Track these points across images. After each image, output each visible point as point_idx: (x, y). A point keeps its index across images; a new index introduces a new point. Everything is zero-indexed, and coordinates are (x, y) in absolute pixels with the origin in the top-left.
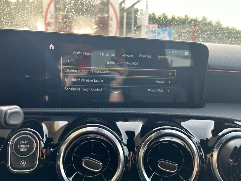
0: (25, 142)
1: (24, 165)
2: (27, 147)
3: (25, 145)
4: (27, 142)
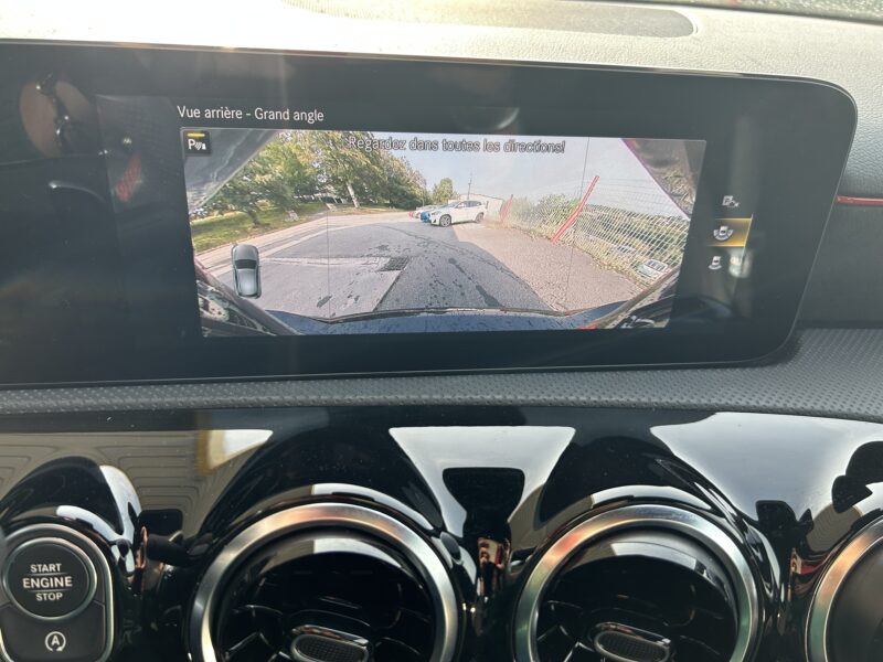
0: (52, 567)
1: (60, 649)
2: (62, 585)
3: (53, 577)
4: (58, 565)
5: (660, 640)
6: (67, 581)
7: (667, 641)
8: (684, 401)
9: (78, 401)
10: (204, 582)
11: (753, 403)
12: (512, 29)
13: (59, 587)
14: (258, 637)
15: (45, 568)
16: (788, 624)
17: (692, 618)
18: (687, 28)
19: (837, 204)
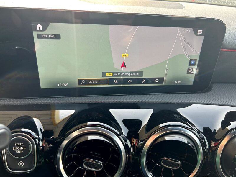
1: (22, 166)
2: (23, 149)
3: (21, 147)
4: (22, 144)
5: (178, 162)
6: (24, 148)
7: (180, 162)
8: (183, 102)
9: (26, 102)
10: (60, 148)
11: (200, 102)
12: (137, 7)
13: (22, 149)
14: (74, 163)
15: (19, 144)
16: (210, 158)
17: (186, 157)
18: (182, 7)
19: (221, 51)
